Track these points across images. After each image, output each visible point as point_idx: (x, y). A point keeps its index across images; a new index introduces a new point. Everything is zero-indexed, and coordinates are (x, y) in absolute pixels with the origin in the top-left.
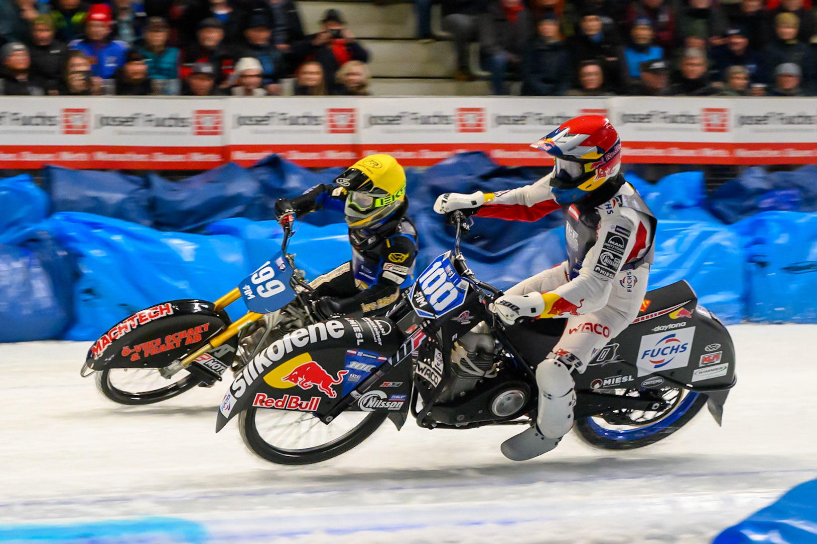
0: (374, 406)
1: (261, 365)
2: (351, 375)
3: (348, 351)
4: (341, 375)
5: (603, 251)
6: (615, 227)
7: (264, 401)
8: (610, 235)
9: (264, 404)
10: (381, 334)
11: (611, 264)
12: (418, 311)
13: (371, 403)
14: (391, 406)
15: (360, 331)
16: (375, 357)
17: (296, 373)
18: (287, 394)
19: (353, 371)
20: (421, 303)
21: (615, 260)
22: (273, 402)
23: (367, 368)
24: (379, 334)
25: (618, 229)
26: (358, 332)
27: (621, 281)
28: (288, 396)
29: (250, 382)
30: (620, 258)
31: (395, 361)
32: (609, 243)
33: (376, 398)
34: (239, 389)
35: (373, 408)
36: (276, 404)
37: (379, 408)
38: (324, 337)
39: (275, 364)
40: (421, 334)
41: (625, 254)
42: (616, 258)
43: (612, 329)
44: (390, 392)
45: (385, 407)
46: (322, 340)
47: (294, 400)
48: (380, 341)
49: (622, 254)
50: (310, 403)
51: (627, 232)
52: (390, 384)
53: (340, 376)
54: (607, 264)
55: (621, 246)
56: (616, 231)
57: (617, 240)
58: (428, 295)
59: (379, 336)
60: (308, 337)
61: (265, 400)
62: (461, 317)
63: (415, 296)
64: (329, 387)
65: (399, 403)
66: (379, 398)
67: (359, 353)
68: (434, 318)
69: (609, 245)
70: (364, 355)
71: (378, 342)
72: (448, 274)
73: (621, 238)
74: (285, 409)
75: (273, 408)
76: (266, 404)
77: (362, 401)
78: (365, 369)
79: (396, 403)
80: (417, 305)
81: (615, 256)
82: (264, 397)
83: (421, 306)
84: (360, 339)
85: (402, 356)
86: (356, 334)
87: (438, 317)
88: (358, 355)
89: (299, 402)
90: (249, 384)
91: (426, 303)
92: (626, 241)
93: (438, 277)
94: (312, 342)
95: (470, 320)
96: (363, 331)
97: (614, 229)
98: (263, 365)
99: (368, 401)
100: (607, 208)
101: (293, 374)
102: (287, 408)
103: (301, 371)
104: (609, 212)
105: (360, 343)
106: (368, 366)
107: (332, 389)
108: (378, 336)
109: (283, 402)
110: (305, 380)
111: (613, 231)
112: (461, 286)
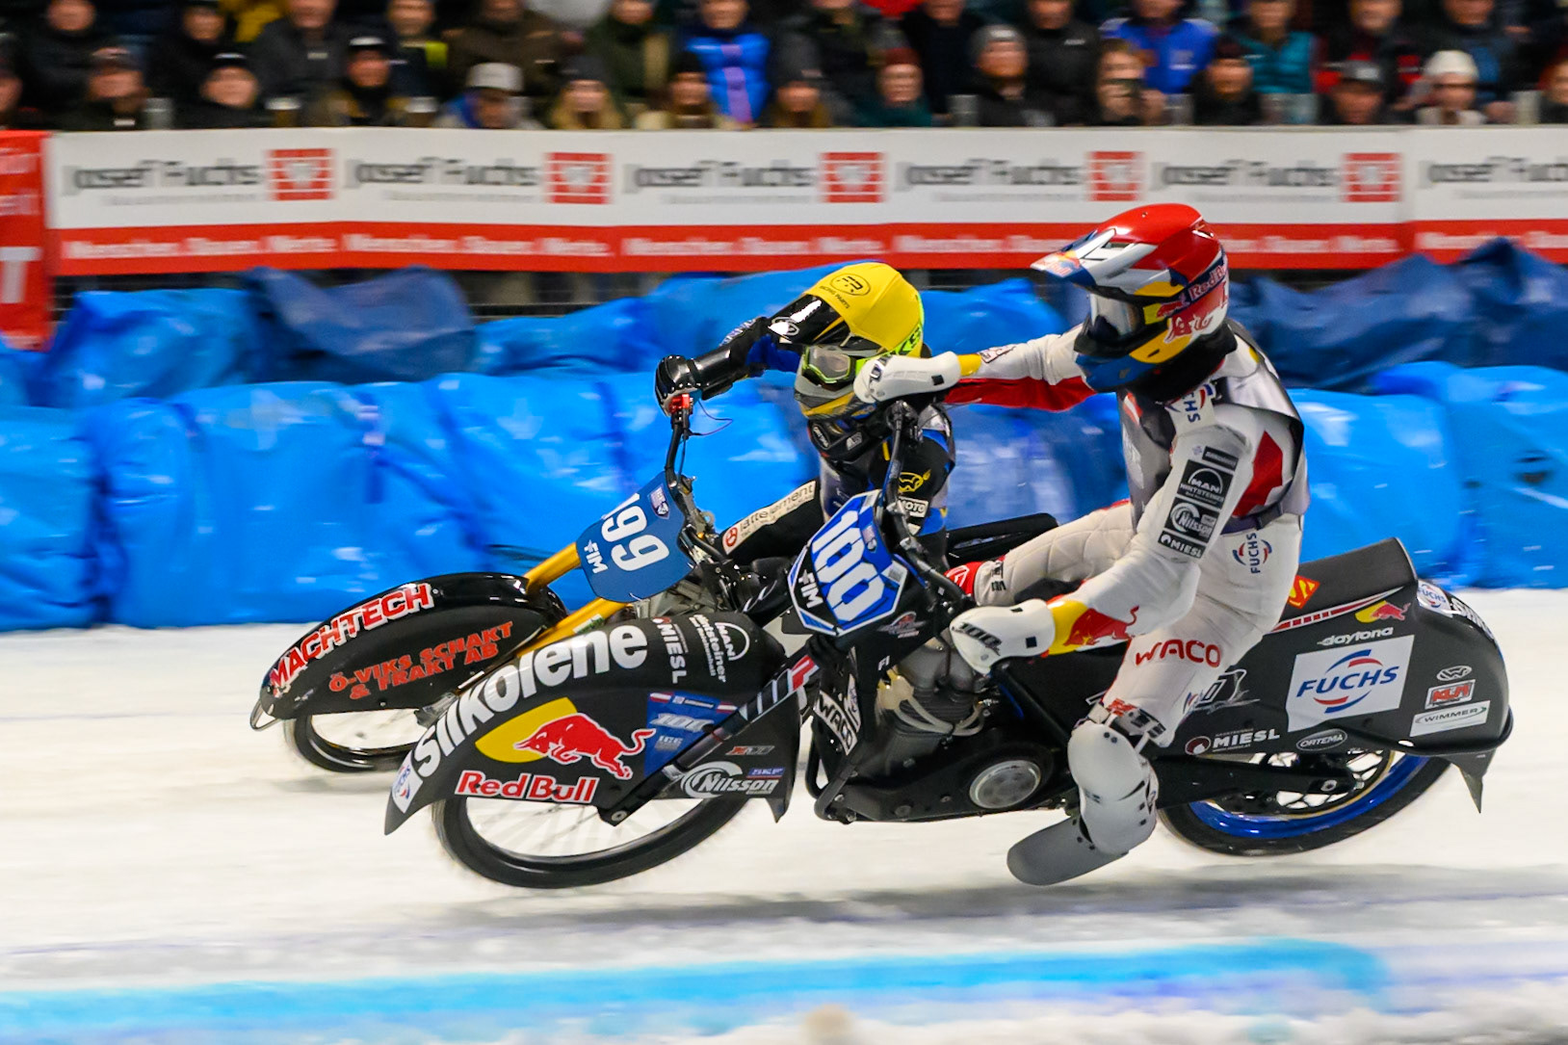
0: (717, 789)
1: (471, 717)
2: (661, 738)
3: (653, 695)
4: (640, 739)
5: (1177, 501)
6: (1203, 449)
7: (478, 786)
8: (1192, 466)
9: (478, 790)
10: (725, 657)
11: (1195, 528)
12: (803, 615)
13: (708, 784)
14: (752, 787)
15: (680, 652)
16: (711, 706)
17: (544, 734)
18: (528, 772)
19: (665, 730)
20: (810, 598)
21: (1203, 521)
22: (497, 786)
23: (695, 725)
24: (720, 658)
25: (1208, 454)
26: (676, 655)
27: (1235, 552)
28: (529, 775)
29: (448, 750)
30: (1215, 515)
31: (753, 713)
32: (1190, 485)
33: (719, 775)
34: (428, 759)
35: (712, 792)
36: (505, 790)
37: (726, 792)
38: (603, 666)
39: (500, 718)
40: (807, 662)
41: (1225, 506)
42: (1204, 516)
43: (1225, 649)
44: (747, 764)
45: (740, 789)
46: (598, 671)
47: (543, 783)
48: (723, 673)
49: (1219, 505)
50: (576, 788)
51: (1231, 459)
52: (749, 750)
53: (638, 740)
54: (1185, 527)
55: (1217, 490)
56: (1205, 458)
57: (1207, 478)
58: (824, 584)
59: (720, 663)
60: (570, 666)
61: (482, 783)
62: (897, 624)
63: (801, 580)
64: (616, 759)
65: (769, 782)
66: (725, 775)
67: (677, 697)
68: (834, 634)
69: (1191, 489)
70: (687, 702)
71: (717, 675)
72: (866, 545)
73: (1215, 473)
74: (524, 799)
75: (499, 797)
76: (483, 790)
77: (689, 781)
78: (690, 727)
79: (762, 782)
80: (803, 601)
81: (1202, 511)
82: (479, 778)
83: (809, 605)
84: (680, 669)
85: (767, 703)
86: (672, 658)
87: (842, 632)
88: (674, 701)
89: (553, 787)
90: (447, 753)
91: (820, 601)
92: (1228, 479)
93: (848, 548)
94: (576, 675)
95: (917, 629)
96: (687, 651)
97: (1201, 455)
98: (475, 718)
99: (702, 780)
100: (1187, 410)
101: (538, 737)
102: (527, 797)
103: (554, 731)
104: (1192, 417)
105: (679, 678)
106: (696, 722)
107: (621, 763)
108: (718, 663)
109: (520, 788)
110: (563, 747)
111: (1199, 459)
112: (891, 572)
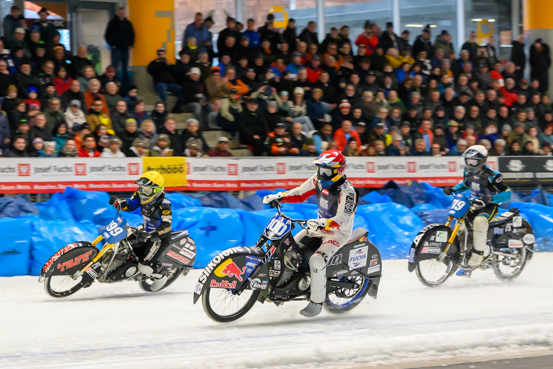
2: (248, 269)
3: (246, 257)
5: (346, 204)
8: (347, 197)
9: (214, 286)
11: (350, 209)
16: (257, 260)
17: (226, 269)
18: (224, 280)
19: (249, 267)
21: (351, 207)
22: (217, 285)
23: (254, 265)
25: (350, 194)
29: (208, 275)
30: (353, 206)
32: (348, 200)
33: (257, 282)
34: (204, 279)
35: (255, 288)
36: (219, 285)
37: (258, 288)
40: (274, 247)
43: (340, 243)
45: (260, 287)
47: (226, 283)
48: (258, 252)
49: (353, 204)
50: (232, 284)
52: (262, 275)
53: (244, 270)
55: (353, 201)
61: (215, 283)
62: (286, 241)
63: (267, 233)
64: (239, 276)
65: (265, 285)
68: (278, 239)
70: (253, 259)
73: (352, 198)
75: (218, 287)
77: (251, 284)
81: (351, 205)
87: (280, 238)
88: (250, 258)
89: (228, 284)
92: (354, 199)
94: (231, 253)
95: (289, 243)
98: (213, 266)
99: (254, 284)
100: (344, 186)
102: (223, 287)
103: (228, 268)
104: (345, 188)
105: (250, 253)
109: (222, 284)
110: (230, 272)
111: (348, 195)
112: (288, 223)
